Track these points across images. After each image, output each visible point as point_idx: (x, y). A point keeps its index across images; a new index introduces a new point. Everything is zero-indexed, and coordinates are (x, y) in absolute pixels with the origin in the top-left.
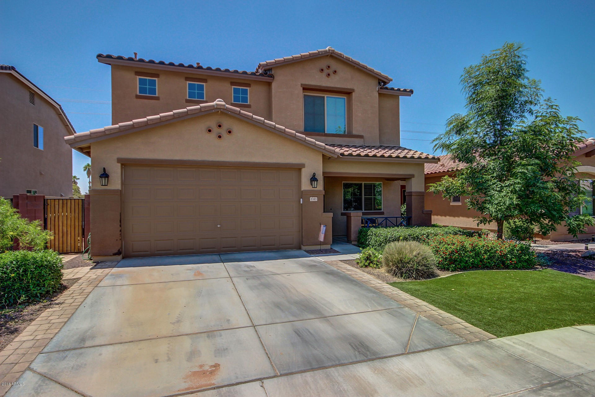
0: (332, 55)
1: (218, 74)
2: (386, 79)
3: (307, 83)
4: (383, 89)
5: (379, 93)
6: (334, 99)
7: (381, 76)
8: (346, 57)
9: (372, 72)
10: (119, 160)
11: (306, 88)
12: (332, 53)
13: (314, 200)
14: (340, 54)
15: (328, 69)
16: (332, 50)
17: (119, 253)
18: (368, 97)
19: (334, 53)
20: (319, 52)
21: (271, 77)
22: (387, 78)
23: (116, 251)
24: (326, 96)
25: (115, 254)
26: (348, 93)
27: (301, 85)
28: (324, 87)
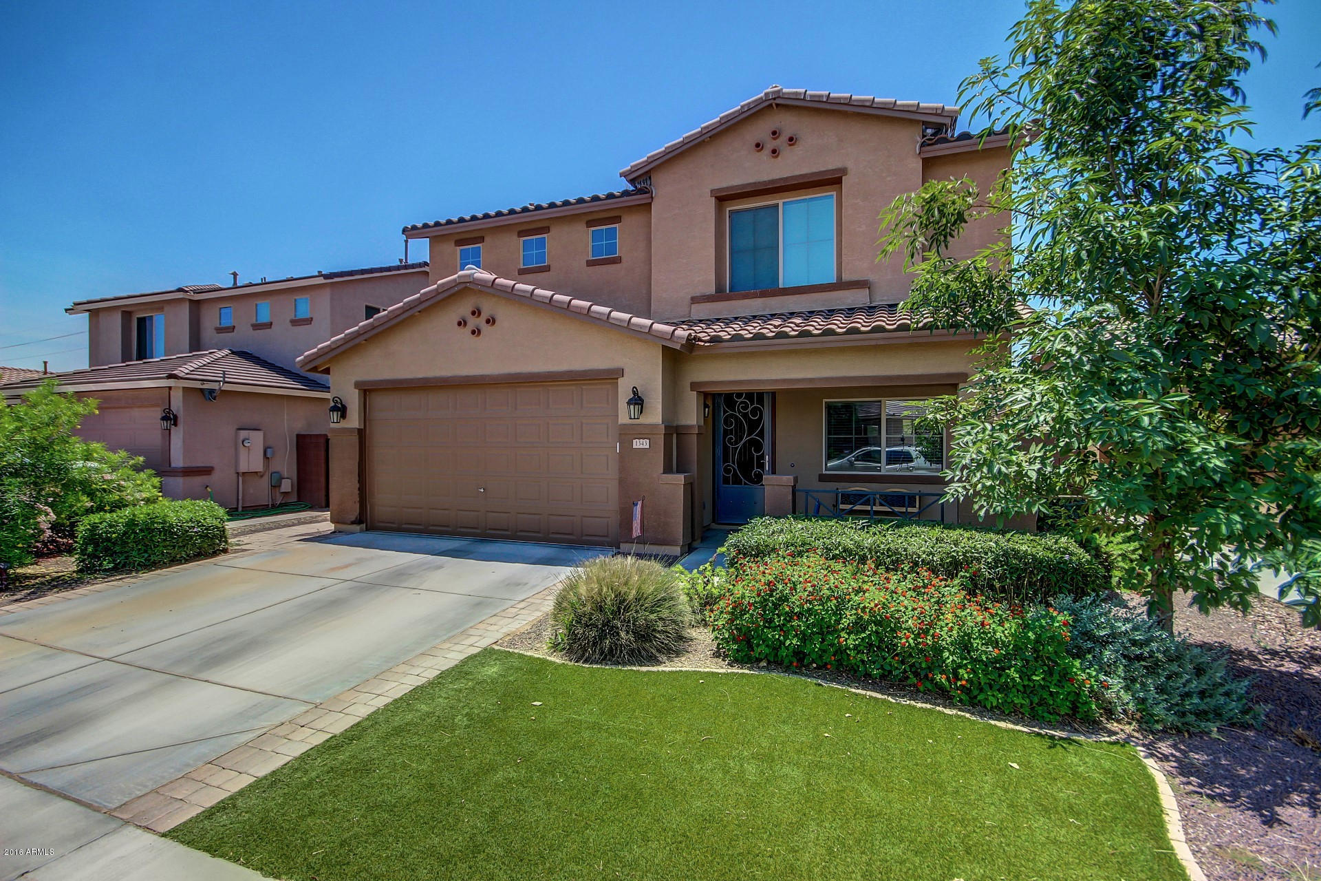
0: (775, 104)
1: (554, 213)
2: (936, 114)
3: (724, 185)
4: (929, 145)
5: (924, 160)
6: (803, 205)
7: (917, 110)
8: (811, 96)
9: (889, 109)
10: (358, 385)
11: (722, 199)
12: (774, 99)
13: (641, 446)
14: (796, 93)
15: (775, 139)
16: (774, 93)
17: (358, 521)
18: (889, 179)
19: (779, 97)
20: (742, 107)
21: (646, 193)
22: (940, 112)
23: (353, 518)
24: (780, 202)
25: (353, 523)
26: (832, 181)
27: (712, 191)
28: (765, 183)
